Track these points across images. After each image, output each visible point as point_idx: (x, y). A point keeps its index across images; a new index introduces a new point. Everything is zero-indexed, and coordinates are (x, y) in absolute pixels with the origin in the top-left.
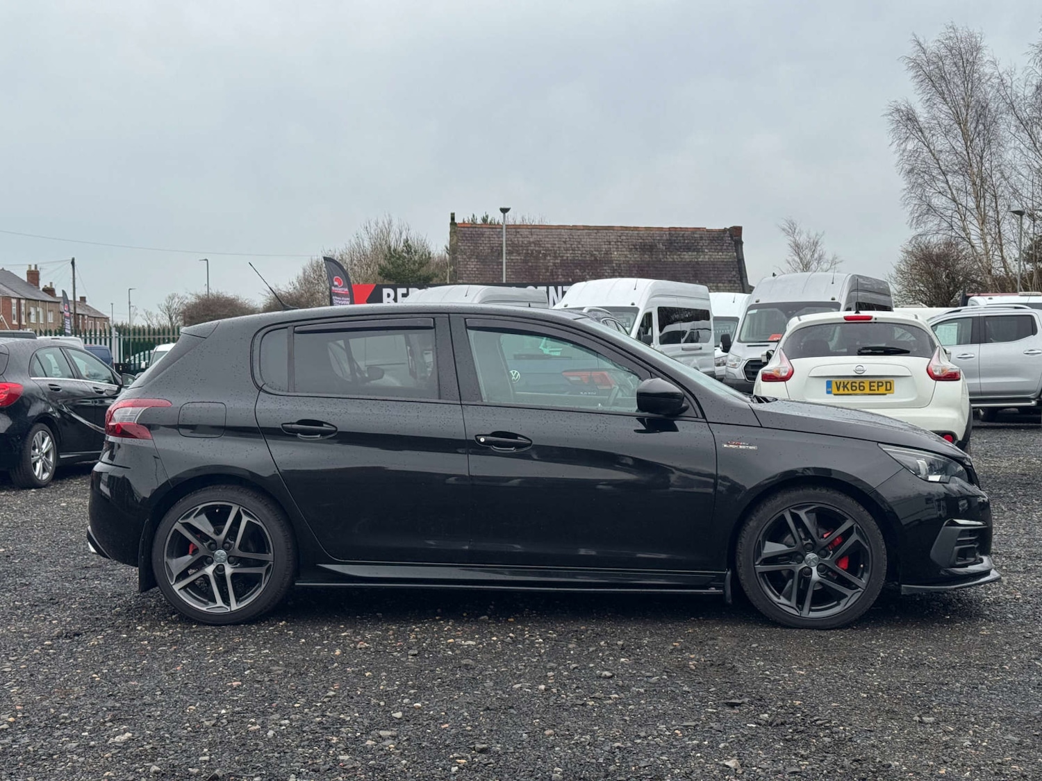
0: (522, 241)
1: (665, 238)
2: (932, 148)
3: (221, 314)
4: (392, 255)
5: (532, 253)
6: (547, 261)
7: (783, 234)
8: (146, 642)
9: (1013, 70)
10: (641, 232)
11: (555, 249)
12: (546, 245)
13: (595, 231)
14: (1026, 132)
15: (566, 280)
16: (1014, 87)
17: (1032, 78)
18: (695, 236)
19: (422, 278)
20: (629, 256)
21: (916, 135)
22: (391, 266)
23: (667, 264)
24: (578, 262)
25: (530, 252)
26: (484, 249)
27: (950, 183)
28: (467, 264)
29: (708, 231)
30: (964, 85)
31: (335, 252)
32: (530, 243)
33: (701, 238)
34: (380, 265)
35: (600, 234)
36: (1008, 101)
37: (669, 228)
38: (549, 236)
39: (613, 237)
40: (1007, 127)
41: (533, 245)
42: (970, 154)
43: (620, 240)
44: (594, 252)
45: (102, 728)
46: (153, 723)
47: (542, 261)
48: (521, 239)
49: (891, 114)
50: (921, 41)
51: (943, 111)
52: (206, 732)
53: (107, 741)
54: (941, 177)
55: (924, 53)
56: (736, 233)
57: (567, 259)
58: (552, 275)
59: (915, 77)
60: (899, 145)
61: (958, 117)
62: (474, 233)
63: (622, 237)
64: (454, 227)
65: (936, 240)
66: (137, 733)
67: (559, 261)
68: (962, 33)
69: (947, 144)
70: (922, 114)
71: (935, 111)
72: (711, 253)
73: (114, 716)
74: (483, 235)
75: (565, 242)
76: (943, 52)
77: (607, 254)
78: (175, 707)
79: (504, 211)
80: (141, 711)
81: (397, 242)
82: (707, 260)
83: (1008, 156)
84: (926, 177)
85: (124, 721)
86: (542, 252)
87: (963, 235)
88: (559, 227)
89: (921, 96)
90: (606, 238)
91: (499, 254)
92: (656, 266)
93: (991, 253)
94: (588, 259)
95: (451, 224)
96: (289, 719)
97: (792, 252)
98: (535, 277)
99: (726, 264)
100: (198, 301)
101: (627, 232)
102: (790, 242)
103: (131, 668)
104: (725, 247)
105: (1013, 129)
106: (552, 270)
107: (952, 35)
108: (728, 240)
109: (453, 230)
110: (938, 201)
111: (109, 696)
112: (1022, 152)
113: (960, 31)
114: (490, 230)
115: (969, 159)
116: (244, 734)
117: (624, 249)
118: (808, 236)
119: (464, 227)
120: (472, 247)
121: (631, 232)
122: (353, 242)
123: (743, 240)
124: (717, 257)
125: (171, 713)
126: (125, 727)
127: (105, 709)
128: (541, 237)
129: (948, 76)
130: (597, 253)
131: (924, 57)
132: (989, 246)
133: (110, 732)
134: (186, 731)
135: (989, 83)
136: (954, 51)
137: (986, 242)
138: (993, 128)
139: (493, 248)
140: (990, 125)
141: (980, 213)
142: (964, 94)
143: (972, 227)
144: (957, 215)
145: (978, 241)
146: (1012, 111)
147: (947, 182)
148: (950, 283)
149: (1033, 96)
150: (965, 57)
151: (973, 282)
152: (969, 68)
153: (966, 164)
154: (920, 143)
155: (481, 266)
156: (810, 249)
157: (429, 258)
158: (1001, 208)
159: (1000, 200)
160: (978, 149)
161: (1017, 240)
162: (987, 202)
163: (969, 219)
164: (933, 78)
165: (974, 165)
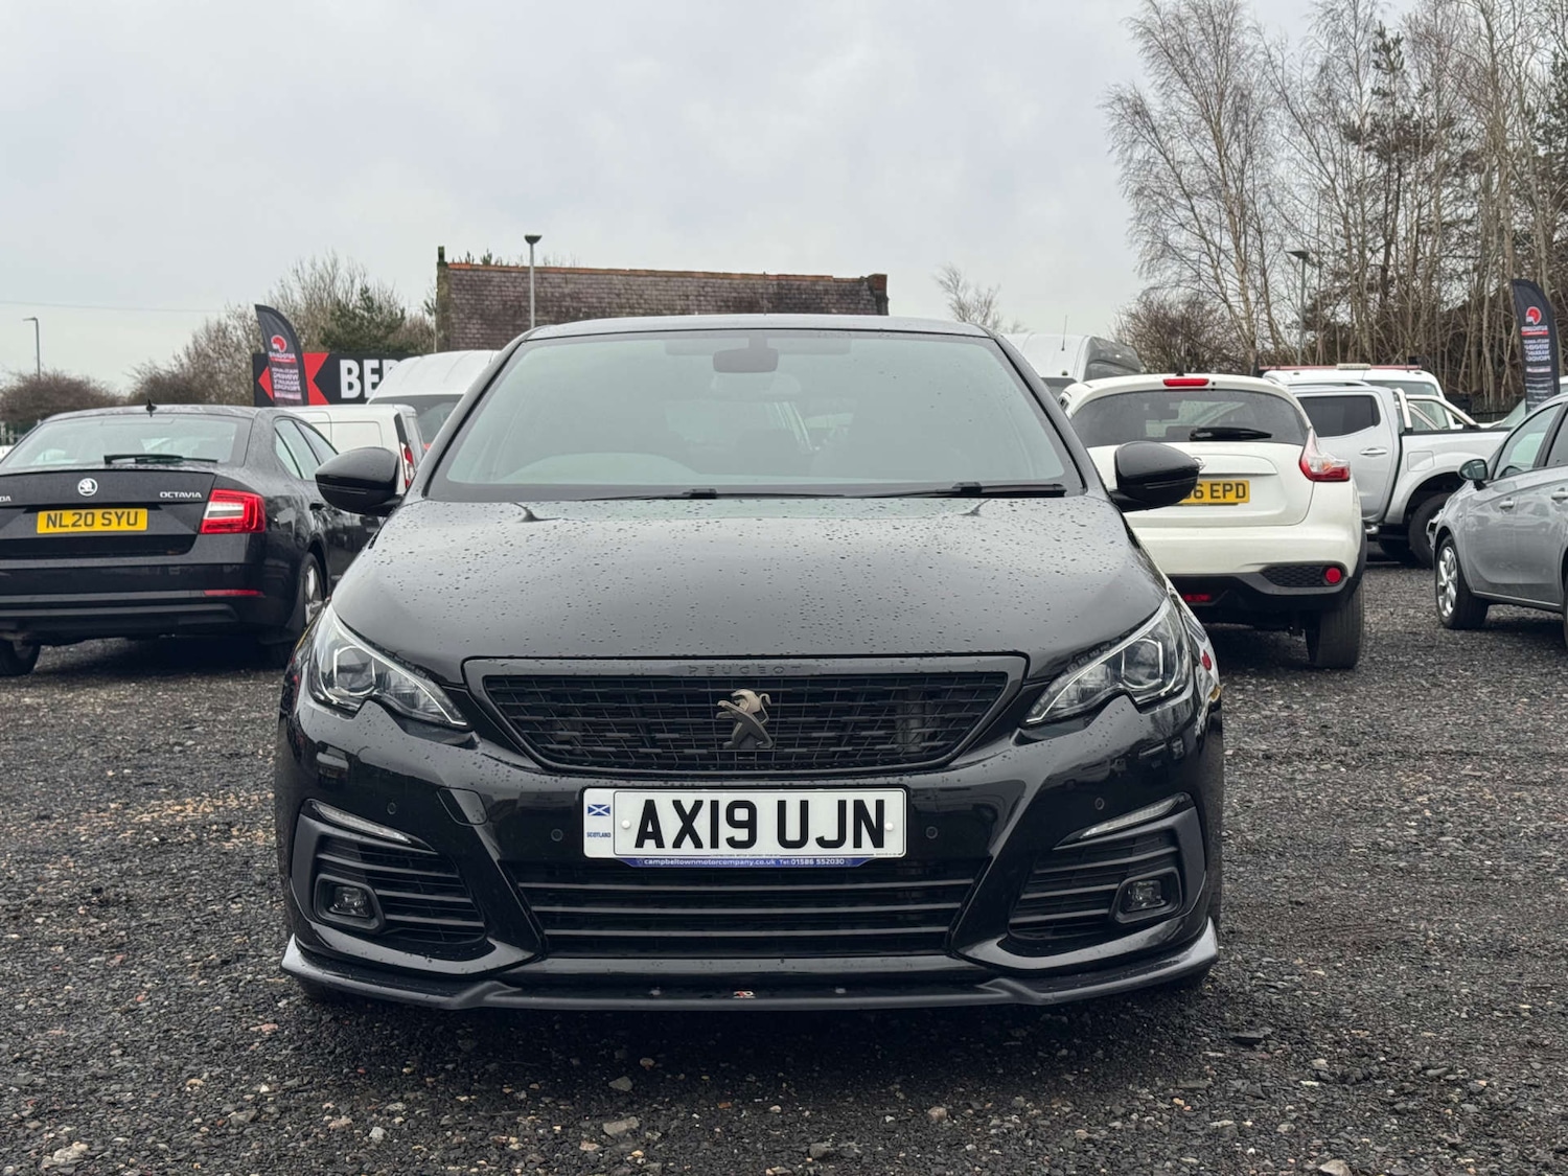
0: (552, 293)
1: (771, 291)
2: (1170, 157)
3: (63, 405)
4: (342, 312)
5: (568, 311)
7: (941, 289)
8: (61, 949)
9: (1285, 40)
11: (604, 305)
12: (590, 300)
13: (665, 279)
14: (1304, 135)
16: (1286, 68)
17: (1314, 54)
18: (817, 288)
19: (391, 349)
21: (1148, 137)
22: (341, 330)
25: (563, 310)
26: (493, 304)
27: (1197, 210)
28: (465, 328)
29: (836, 281)
30: (1216, 62)
32: (563, 296)
33: (826, 292)
34: (323, 328)
35: (672, 284)
36: (1279, 87)
37: (778, 276)
38: (594, 286)
39: (692, 288)
40: (1277, 128)
41: (568, 299)
42: (1225, 168)
43: (703, 293)
44: (665, 312)
45: (20, 1133)
46: (125, 1119)
48: (549, 290)
49: (1110, 105)
51: (1185, 105)
52: (241, 1136)
53: (37, 1163)
54: (1183, 202)
55: (1158, 13)
56: (877, 284)
59: (1144, 49)
60: (1122, 152)
61: (1208, 111)
62: (476, 278)
63: (706, 289)
64: (443, 268)
65: (1175, 298)
66: (97, 1142)
69: (1192, 151)
70: (1155, 105)
71: (1174, 102)
73: (38, 1105)
74: (487, 283)
75: (618, 295)
76: (1184, 11)
77: (683, 313)
78: (160, 1082)
79: (532, 240)
80: (93, 1092)
81: (348, 293)
83: (1281, 170)
84: (1161, 201)
85: (61, 1116)
86: (583, 309)
87: (1216, 288)
88: (608, 272)
89: (1152, 79)
90: (681, 289)
91: (515, 312)
93: (1255, 316)
95: (439, 264)
96: (401, 1099)
100: (22, 385)
101: (714, 281)
102: (949, 301)
103: (44, 1000)
104: (861, 307)
105: (1286, 131)
108: (866, 294)
109: (442, 274)
110: (1180, 238)
111: (16, 1061)
112: (1298, 164)
114: (503, 274)
115: (1224, 174)
116: (321, 1136)
117: (710, 308)
118: (977, 292)
119: (458, 270)
120: (473, 302)
121: (720, 281)
122: (276, 293)
123: (888, 294)
125: (154, 1095)
126: (68, 1129)
127: (15, 1090)
128: (581, 286)
129: (1192, 48)
130: (668, 312)
131: (1158, 19)
132: (1253, 305)
133: (38, 1140)
134: (198, 1135)
135: (1251, 60)
136: (1200, 11)
137: (1248, 299)
138: (1258, 128)
139: (505, 303)
140: (1254, 124)
141: (1240, 256)
142: (1216, 76)
143: (1229, 277)
144: (1207, 260)
145: (1236, 299)
146: (1284, 103)
147: (1193, 209)
148: (1192, 361)
149: (1315, 81)
150: (1217, 19)
151: (1223, 360)
152: (1222, 36)
153: (1219, 183)
154: (1153, 150)
155: (489, 331)
156: (981, 312)
157: (403, 318)
158: (1269, 249)
159: (1268, 237)
160: (1236, 161)
161: (1293, 296)
162: (1250, 240)
163: (1223, 265)
164: (1171, 51)
165: (1230, 183)
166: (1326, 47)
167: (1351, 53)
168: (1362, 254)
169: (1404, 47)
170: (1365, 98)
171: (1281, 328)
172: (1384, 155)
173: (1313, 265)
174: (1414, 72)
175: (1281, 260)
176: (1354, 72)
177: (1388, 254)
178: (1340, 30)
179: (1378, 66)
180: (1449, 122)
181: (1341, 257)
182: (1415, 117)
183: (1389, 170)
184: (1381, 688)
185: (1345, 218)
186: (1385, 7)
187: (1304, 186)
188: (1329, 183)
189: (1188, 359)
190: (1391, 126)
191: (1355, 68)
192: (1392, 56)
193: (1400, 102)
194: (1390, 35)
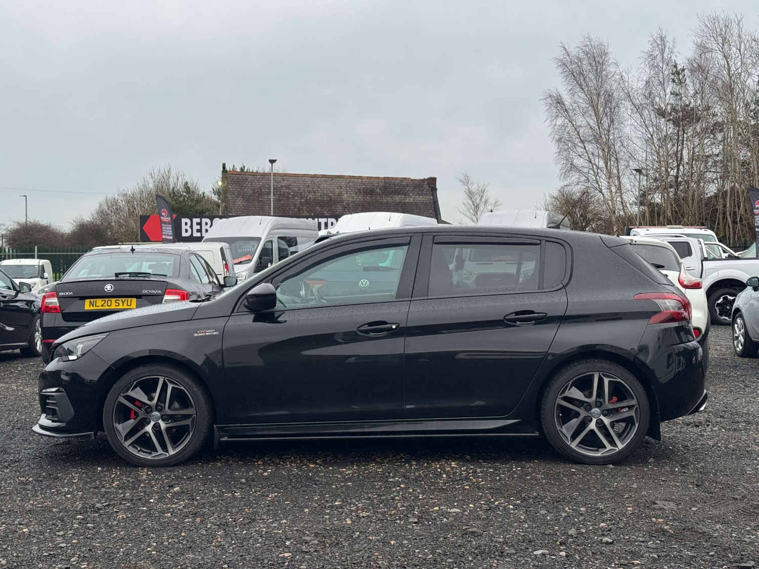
0: (277, 185)
1: (381, 184)
2: (574, 123)
4: (174, 194)
5: (284, 194)
6: (295, 200)
7: (461, 183)
9: (629, 69)
10: (364, 180)
11: (301, 191)
12: (294, 189)
13: (330, 179)
14: (638, 114)
15: (309, 214)
16: (630, 81)
17: (643, 75)
18: (403, 183)
19: (198, 211)
20: (355, 197)
21: (563, 113)
22: (174, 202)
23: (383, 204)
24: (318, 201)
25: (282, 193)
26: (248, 190)
27: (587, 149)
28: (235, 202)
29: (412, 180)
30: (596, 79)
31: (128, 191)
32: (282, 187)
33: (407, 185)
35: (334, 181)
36: (626, 91)
37: (384, 178)
38: (297, 182)
39: (343, 183)
40: (625, 110)
41: (284, 188)
42: (601, 129)
43: (348, 186)
44: (330, 195)
47: (291, 200)
48: (275, 184)
49: (546, 99)
50: (567, 47)
51: (581, 99)
54: (580, 145)
55: (568, 56)
56: (432, 182)
57: (310, 199)
58: (299, 210)
59: (562, 73)
60: (551, 121)
61: (592, 102)
62: (240, 178)
63: (350, 184)
64: (225, 173)
65: (576, 191)
67: (304, 201)
68: (595, 43)
69: (585, 121)
70: (567, 99)
71: (576, 98)
72: (414, 196)
74: (247, 180)
75: (308, 186)
76: (581, 55)
77: (339, 196)
79: (272, 162)
81: (175, 185)
82: (412, 201)
83: (627, 130)
84: (570, 144)
86: (291, 193)
87: (596, 186)
88: (304, 175)
89: (566, 87)
90: (338, 184)
91: (259, 194)
92: (375, 205)
93: (615, 199)
94: (325, 199)
95: (223, 172)
97: (466, 197)
98: (286, 212)
99: (426, 204)
100: (19, 227)
101: (354, 180)
102: (465, 190)
104: (424, 192)
105: (629, 112)
106: (299, 207)
107: (588, 43)
108: (426, 187)
109: (224, 176)
110: (579, 162)
112: (635, 127)
113: (594, 41)
114: (252, 176)
115: (600, 132)
117: (352, 193)
118: (478, 185)
119: (233, 174)
120: (239, 189)
121: (357, 180)
122: (141, 184)
123: (437, 187)
124: (419, 199)
128: (290, 182)
129: (585, 72)
130: (332, 195)
131: (568, 59)
132: (614, 194)
135: (613, 78)
136: (589, 55)
137: (611, 191)
138: (616, 110)
139: (254, 190)
140: (614, 108)
141: (608, 170)
142: (596, 86)
143: (602, 180)
144: (592, 172)
145: (606, 191)
146: (628, 99)
147: (585, 148)
148: (583, 220)
149: (643, 88)
150: (597, 59)
151: (598, 220)
152: (599, 67)
153: (598, 136)
154: (566, 120)
155: (246, 204)
156: (479, 195)
157: (204, 197)
158: (622, 167)
159: (621, 162)
160: (606, 126)
161: (633, 190)
162: (612, 163)
163: (600, 175)
164: (575, 74)
165: (603, 136)
166: (649, 72)
167: (661, 75)
168: (667, 170)
169: (687, 72)
170: (667, 97)
171: (628, 205)
172: (676, 123)
173: (644, 175)
174: (691, 84)
175: (628, 172)
176: (662, 84)
177: (678, 170)
178: (655, 64)
179: (674, 81)
180: (708, 108)
181: (656, 171)
182: (691, 106)
183: (678, 131)
184: (721, 387)
185: (658, 153)
186: (677, 54)
187: (638, 138)
188: (650, 136)
189: (582, 218)
190: (680, 109)
191: (662, 83)
192: (681, 77)
193: (684, 98)
194: (679, 67)
